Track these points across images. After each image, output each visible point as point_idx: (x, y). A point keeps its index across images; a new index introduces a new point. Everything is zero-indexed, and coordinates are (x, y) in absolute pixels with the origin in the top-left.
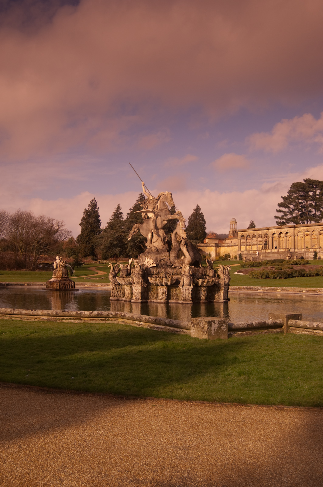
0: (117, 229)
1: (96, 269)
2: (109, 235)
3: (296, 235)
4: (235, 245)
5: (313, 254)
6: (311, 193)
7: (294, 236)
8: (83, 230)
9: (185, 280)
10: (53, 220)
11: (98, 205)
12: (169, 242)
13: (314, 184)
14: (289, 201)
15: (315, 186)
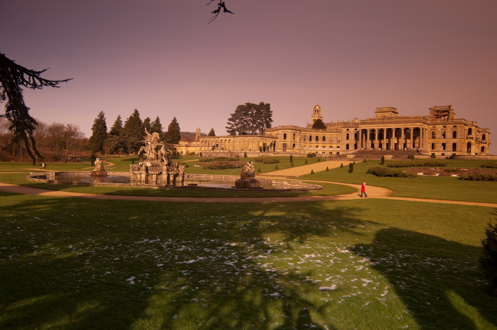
0: (121, 136)
1: (106, 161)
2: (116, 139)
3: (235, 142)
4: (198, 146)
5: (244, 154)
6: (250, 113)
7: (234, 142)
8: (94, 133)
9: (164, 172)
10: (71, 125)
11: (105, 116)
12: (157, 155)
13: (252, 106)
14: (236, 117)
15: (253, 108)
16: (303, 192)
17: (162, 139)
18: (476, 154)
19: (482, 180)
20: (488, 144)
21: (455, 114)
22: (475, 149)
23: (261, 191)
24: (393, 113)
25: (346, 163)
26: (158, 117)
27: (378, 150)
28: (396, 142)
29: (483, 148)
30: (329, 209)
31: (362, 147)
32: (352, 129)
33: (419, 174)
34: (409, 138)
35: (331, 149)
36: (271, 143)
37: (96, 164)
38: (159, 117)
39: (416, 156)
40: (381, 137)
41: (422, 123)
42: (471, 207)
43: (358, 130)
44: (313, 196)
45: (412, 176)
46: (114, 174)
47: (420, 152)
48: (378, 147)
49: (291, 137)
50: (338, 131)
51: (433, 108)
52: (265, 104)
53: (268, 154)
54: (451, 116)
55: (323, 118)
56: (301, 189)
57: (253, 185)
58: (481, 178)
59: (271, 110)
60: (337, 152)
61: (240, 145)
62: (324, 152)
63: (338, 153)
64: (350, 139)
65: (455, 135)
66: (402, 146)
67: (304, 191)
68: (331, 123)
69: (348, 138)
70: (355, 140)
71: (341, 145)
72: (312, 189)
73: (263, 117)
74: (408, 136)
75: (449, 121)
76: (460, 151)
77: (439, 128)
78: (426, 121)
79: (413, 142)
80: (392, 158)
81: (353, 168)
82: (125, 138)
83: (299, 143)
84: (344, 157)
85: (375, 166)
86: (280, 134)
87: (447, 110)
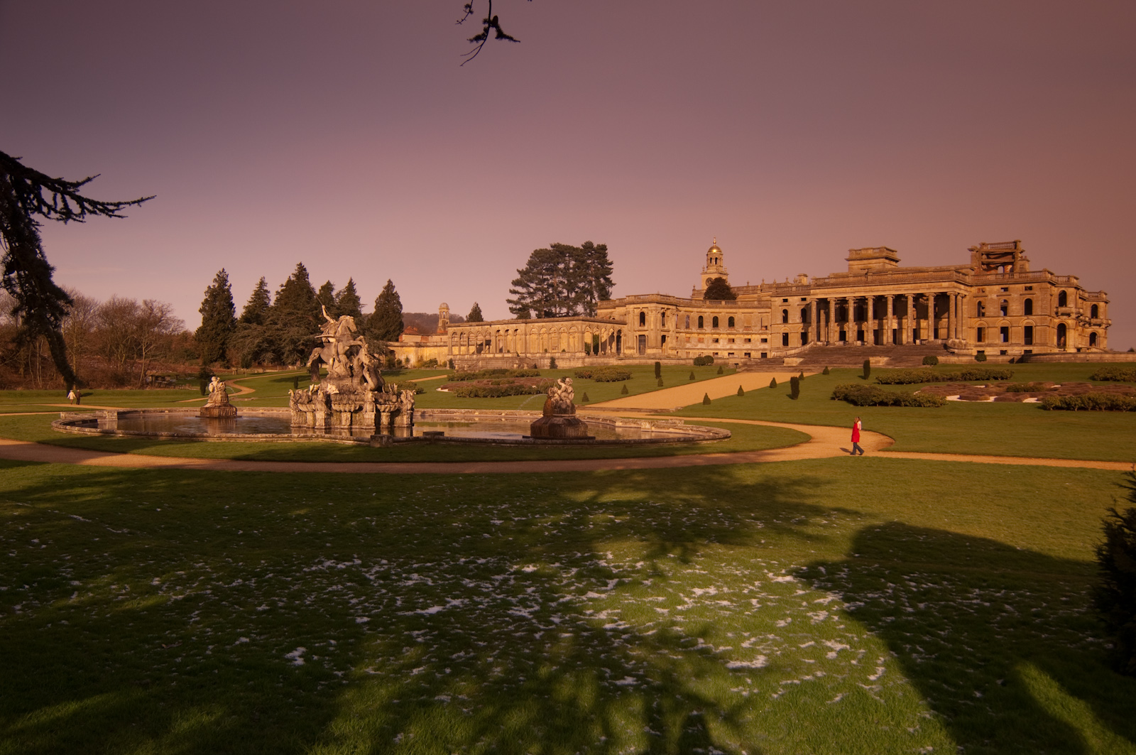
0: (267, 325)
1: (234, 382)
2: (255, 333)
3: (528, 334)
4: (445, 344)
5: (549, 361)
6: (561, 266)
7: (526, 335)
8: (205, 321)
9: (368, 407)
10: (152, 302)
11: (230, 281)
12: (351, 368)
13: (565, 251)
14: (529, 276)
15: (567, 255)
16: (685, 445)
17: (361, 331)
18: (1079, 350)
19: (1094, 408)
20: (1104, 326)
21: (1028, 261)
22: (1074, 339)
23: (589, 444)
24: (887, 261)
25: (783, 377)
26: (351, 280)
27: (856, 346)
28: (895, 326)
29: (1093, 337)
30: (746, 483)
31: (819, 340)
32: (796, 298)
33: (950, 398)
34: (926, 318)
35: (748, 346)
36: (610, 334)
37: (211, 390)
38: (354, 281)
39: (941, 359)
40: (861, 316)
41: (953, 283)
42: (1070, 471)
43: (808, 302)
44: (709, 453)
45: (935, 403)
46: (254, 412)
47: (951, 348)
48: (856, 339)
49: (657, 320)
50: (762, 304)
51: (979, 247)
52: (595, 246)
53: (606, 360)
54: (1019, 264)
55: (726, 274)
56: (682, 439)
57: (571, 432)
58: (1091, 405)
59: (609, 258)
60: (761, 352)
61: (541, 343)
62: (733, 353)
63: (764, 355)
64: (790, 321)
65: (1028, 308)
66: (909, 334)
67: (689, 444)
68: (748, 287)
69: (785, 320)
70: (802, 325)
71: (770, 336)
72: (707, 437)
73: (592, 275)
74: (922, 313)
75: (1015, 277)
76: (1042, 345)
77: (993, 292)
78: (963, 276)
79: (935, 326)
80: (888, 364)
81: (800, 389)
82: (278, 330)
83: (674, 334)
84: (778, 362)
85: (850, 381)
86: (631, 313)
87: (1010, 251)
